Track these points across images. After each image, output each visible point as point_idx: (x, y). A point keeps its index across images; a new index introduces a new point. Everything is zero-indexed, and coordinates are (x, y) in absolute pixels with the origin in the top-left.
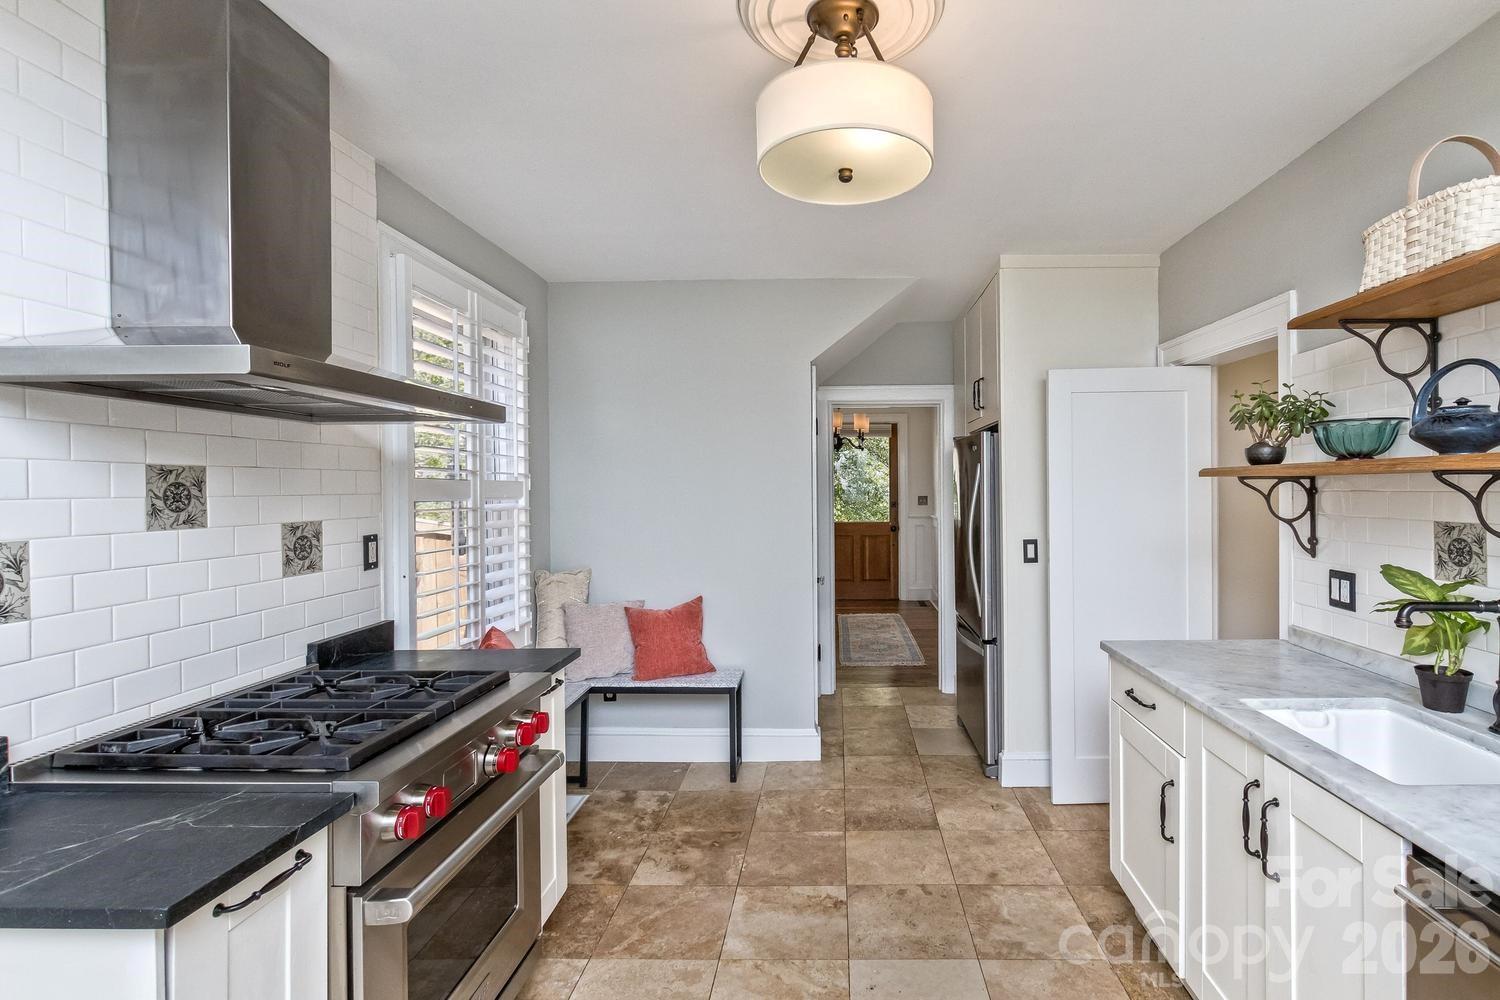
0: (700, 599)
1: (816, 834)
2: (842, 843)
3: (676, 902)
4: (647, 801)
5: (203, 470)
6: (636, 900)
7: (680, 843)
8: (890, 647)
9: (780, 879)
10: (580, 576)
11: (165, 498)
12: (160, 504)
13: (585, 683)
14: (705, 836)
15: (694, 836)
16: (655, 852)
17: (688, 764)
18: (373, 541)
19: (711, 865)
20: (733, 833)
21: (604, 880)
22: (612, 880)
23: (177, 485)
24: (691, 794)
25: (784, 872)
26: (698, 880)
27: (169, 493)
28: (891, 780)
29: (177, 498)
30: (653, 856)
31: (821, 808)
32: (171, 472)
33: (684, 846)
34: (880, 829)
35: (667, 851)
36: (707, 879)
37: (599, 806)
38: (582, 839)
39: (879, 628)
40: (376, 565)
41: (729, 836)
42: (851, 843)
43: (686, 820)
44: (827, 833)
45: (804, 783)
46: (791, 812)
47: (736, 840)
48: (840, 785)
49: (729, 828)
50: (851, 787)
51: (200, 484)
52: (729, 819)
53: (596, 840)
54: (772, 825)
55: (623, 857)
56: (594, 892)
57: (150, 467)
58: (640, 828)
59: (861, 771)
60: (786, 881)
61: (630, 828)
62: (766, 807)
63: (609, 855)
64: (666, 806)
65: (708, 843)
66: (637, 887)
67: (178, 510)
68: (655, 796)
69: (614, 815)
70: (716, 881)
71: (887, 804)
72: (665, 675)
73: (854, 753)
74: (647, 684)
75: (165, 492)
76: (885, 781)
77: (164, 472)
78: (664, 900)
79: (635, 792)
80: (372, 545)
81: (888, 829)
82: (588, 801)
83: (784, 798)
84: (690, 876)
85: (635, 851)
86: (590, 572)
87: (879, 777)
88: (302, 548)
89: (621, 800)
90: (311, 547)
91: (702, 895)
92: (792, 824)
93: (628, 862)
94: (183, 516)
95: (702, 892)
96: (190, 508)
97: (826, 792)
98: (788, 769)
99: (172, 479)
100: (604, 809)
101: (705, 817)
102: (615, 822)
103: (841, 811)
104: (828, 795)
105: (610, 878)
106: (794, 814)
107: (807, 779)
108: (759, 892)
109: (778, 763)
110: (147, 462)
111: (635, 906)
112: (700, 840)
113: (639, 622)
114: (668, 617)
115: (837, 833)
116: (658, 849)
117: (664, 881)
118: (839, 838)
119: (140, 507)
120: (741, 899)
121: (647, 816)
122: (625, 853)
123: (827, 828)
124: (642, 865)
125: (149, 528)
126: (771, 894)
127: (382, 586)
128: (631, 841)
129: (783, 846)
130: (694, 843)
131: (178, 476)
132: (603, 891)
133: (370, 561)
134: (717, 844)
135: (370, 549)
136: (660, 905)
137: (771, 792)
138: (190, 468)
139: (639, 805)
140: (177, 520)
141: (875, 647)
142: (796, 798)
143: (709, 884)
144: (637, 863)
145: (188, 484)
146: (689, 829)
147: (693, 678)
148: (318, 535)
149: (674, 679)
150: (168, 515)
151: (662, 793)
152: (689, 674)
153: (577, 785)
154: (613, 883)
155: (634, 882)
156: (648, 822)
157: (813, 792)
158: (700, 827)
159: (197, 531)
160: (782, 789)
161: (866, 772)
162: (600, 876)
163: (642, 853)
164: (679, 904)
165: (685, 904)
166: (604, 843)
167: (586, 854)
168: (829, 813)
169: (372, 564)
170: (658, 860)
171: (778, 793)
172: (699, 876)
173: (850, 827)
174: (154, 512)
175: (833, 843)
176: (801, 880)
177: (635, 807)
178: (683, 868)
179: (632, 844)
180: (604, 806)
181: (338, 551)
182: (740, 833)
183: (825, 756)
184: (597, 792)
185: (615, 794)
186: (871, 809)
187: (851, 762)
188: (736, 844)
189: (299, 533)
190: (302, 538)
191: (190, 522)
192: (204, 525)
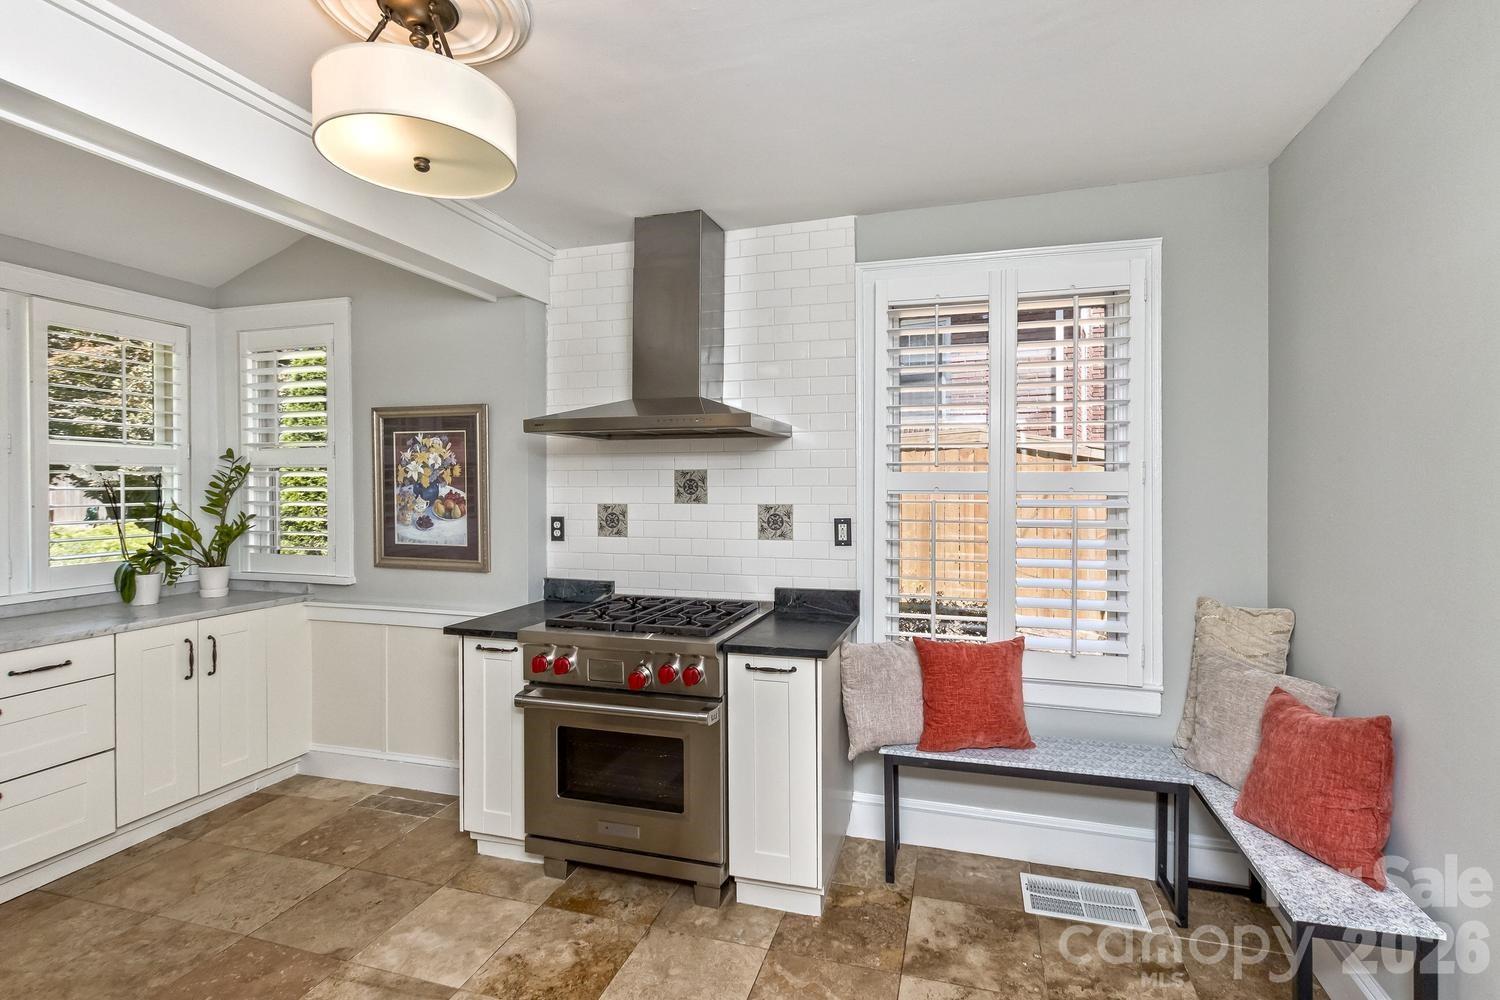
5: (706, 472)
11: (685, 487)
12: (682, 490)
18: (843, 523)
23: (691, 480)
27: (686, 485)
29: (690, 487)
32: (688, 473)
40: (847, 543)
51: (704, 479)
57: (676, 471)
67: (691, 493)
75: (684, 484)
77: (684, 473)
80: (843, 527)
88: (774, 522)
90: (782, 522)
94: (694, 497)
96: (698, 493)
99: (688, 477)
110: (676, 468)
119: (672, 492)
125: (676, 502)
131: (692, 475)
133: (840, 539)
135: (841, 529)
138: (699, 471)
140: (690, 499)
145: (697, 480)
148: (789, 514)
150: (686, 496)
159: (701, 506)
169: (843, 542)
174: (678, 494)
181: (811, 526)
189: (772, 512)
190: (775, 515)
191: (697, 500)
192: (705, 502)
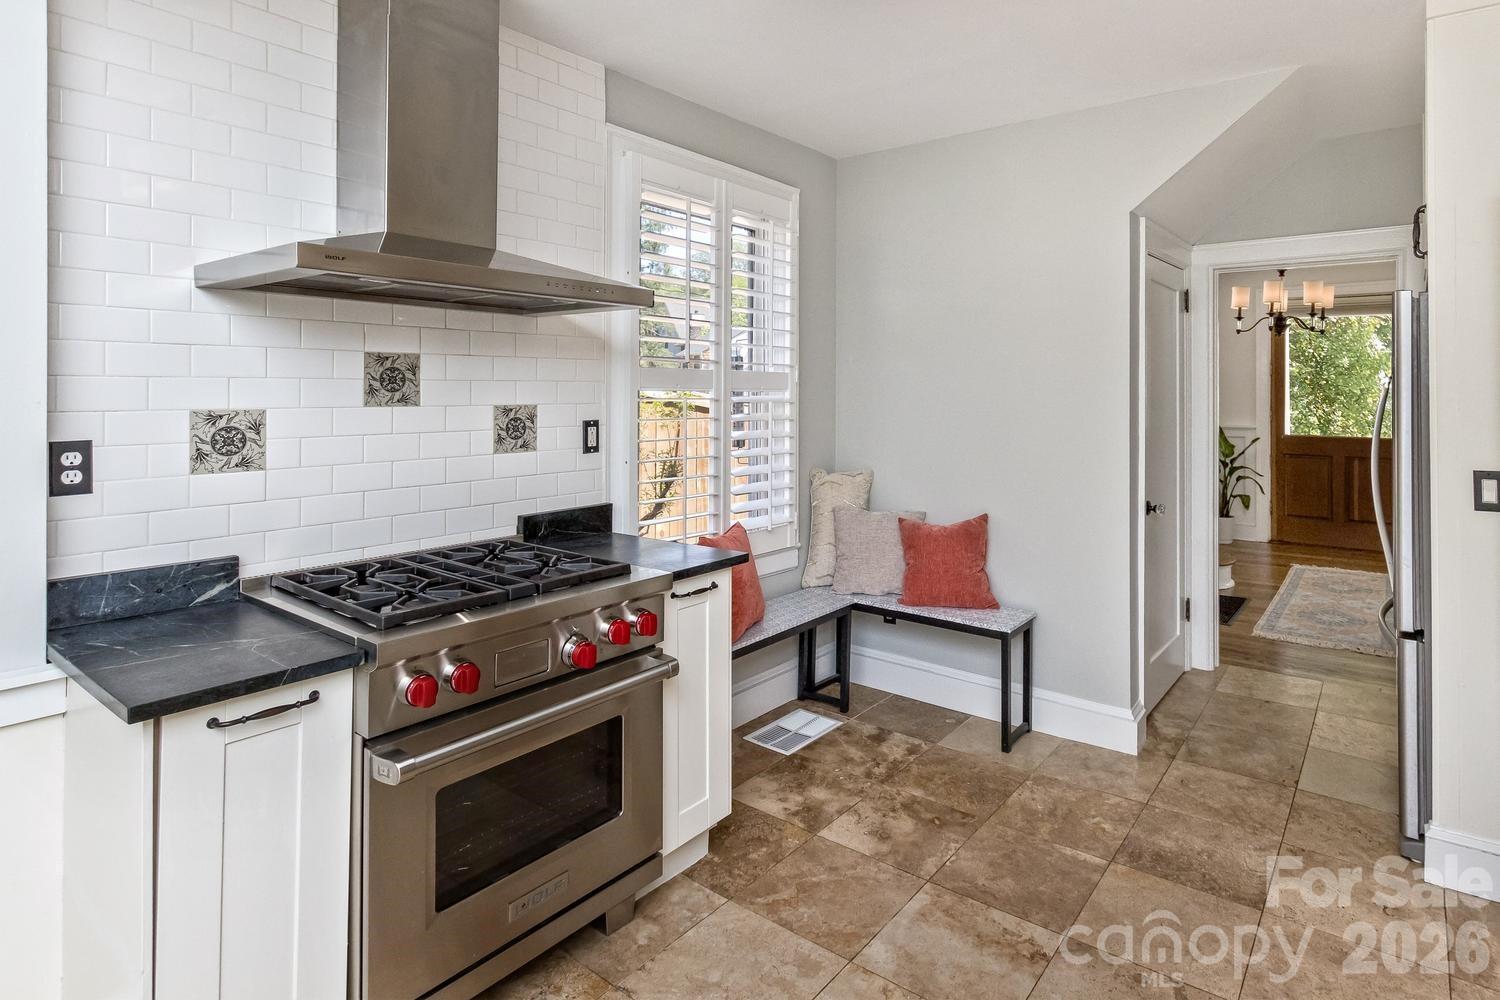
0: (984, 518)
1: (1068, 851)
2: (1095, 877)
3: (850, 873)
4: (895, 748)
5: (418, 357)
6: (811, 854)
7: (899, 806)
8: (1352, 621)
9: (985, 892)
10: (859, 478)
11: (382, 380)
12: (377, 385)
13: (849, 597)
14: (929, 806)
15: (919, 803)
16: (865, 808)
17: (967, 716)
18: (592, 426)
19: (915, 844)
20: (965, 815)
21: (796, 821)
22: (805, 822)
23: (393, 370)
24: (947, 753)
25: (994, 886)
26: (890, 856)
27: (385, 376)
28: (1228, 812)
29: (392, 380)
30: (861, 811)
31: (1096, 820)
32: (387, 358)
33: (901, 811)
34: (1166, 877)
35: (880, 810)
36: (899, 859)
37: (844, 737)
38: (805, 767)
39: (1350, 592)
40: (596, 449)
41: (958, 815)
42: (1108, 880)
43: (922, 781)
44: (1083, 856)
45: (1094, 779)
46: (1052, 813)
47: (964, 825)
48: (1143, 797)
49: (967, 807)
50: (1158, 804)
51: (414, 369)
52: (970, 796)
53: (819, 773)
54: (1020, 822)
55: (833, 800)
56: (780, 830)
57: (368, 355)
58: (869, 775)
59: (1187, 786)
60: (988, 898)
61: (859, 771)
62: (1027, 794)
63: (818, 794)
64: (912, 758)
65: (929, 816)
66: (823, 839)
67: (393, 390)
68: (907, 743)
69: (854, 753)
70: (907, 864)
71: (1198, 844)
72: (934, 602)
73: (1192, 756)
74: (910, 610)
75: (381, 375)
76: (1217, 812)
77: (381, 359)
78: (839, 865)
79: (890, 732)
80: (592, 430)
81: (1177, 880)
82: (838, 729)
83: (1055, 792)
84: (885, 848)
85: (847, 799)
86: (872, 475)
87: (1210, 803)
88: (515, 429)
89: (871, 737)
90: (524, 428)
91: (882, 877)
92: (1045, 829)
93: (831, 808)
94: (398, 395)
95: (886, 872)
96: (404, 389)
97: (1118, 800)
98: (1083, 756)
99: (388, 364)
100: (847, 743)
101: (946, 784)
102: (848, 760)
103: (1122, 831)
104: (1118, 805)
105: (803, 820)
106: (1055, 816)
107: (1102, 775)
108: (948, 899)
109: (1076, 744)
110: (367, 350)
111: (807, 860)
112: (922, 810)
113: (913, 536)
114: (942, 534)
115: (1098, 860)
116: (872, 805)
117: (854, 844)
118: (1096, 868)
119: (359, 387)
120: (922, 899)
121: (885, 764)
122: (836, 798)
123: (1087, 849)
124: (844, 817)
125: (366, 404)
126: (961, 907)
127: (604, 470)
128: (850, 786)
129: (1014, 851)
130: (914, 811)
131: (393, 362)
132: (789, 830)
133: (590, 445)
134: (937, 822)
135: (589, 432)
136: (832, 869)
137: (1043, 777)
138: (406, 355)
139: (884, 748)
140: (392, 398)
141: (1325, 618)
142: (1071, 796)
143: (898, 866)
144: (840, 813)
145: (403, 369)
146: (918, 793)
147: (965, 613)
148: (532, 418)
149: (942, 610)
150: (384, 394)
151: (917, 742)
152: (963, 606)
153: (837, 709)
154: (802, 825)
155: (824, 833)
156: (880, 770)
157: (1099, 794)
158: (932, 794)
159: (410, 409)
160: (1060, 778)
161: (1194, 791)
162: (796, 814)
163: (851, 804)
164: (853, 878)
165: (859, 879)
166: (823, 779)
167: (800, 785)
168: (1104, 830)
169: (592, 448)
170: (863, 817)
171: (1052, 782)
172: (894, 852)
173: (1121, 859)
174: (371, 391)
175: (1083, 872)
176: (1006, 904)
177: (879, 749)
178: (882, 835)
179: (849, 790)
180: (850, 739)
181: (555, 433)
182: (973, 817)
183: (1145, 753)
184: (853, 721)
185: (869, 729)
186: (1168, 845)
187: (1180, 769)
188: (959, 829)
189: (512, 415)
190: (515, 419)
191: (404, 400)
192: (416, 404)
